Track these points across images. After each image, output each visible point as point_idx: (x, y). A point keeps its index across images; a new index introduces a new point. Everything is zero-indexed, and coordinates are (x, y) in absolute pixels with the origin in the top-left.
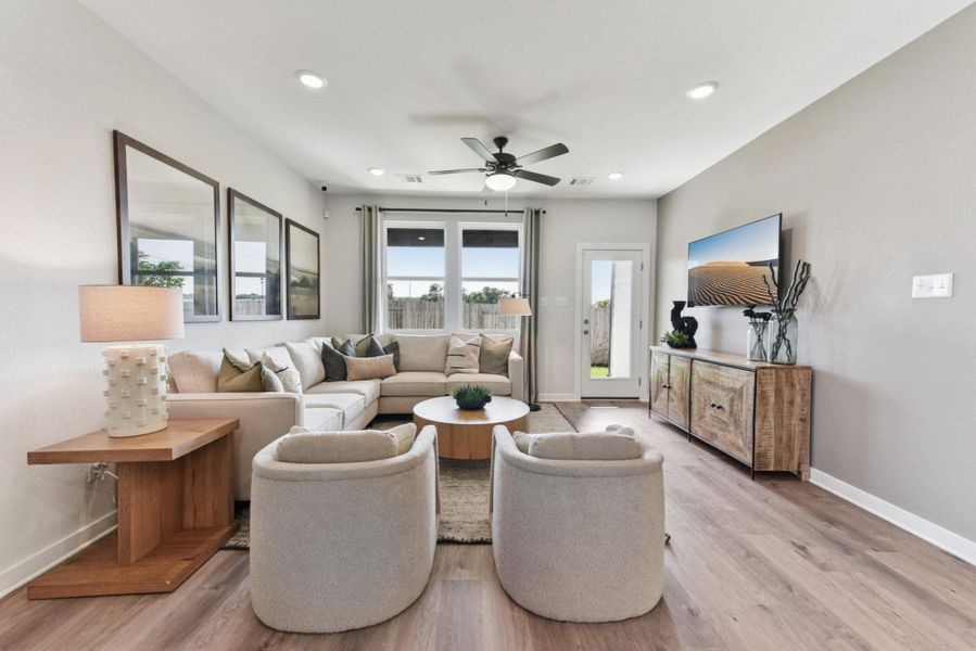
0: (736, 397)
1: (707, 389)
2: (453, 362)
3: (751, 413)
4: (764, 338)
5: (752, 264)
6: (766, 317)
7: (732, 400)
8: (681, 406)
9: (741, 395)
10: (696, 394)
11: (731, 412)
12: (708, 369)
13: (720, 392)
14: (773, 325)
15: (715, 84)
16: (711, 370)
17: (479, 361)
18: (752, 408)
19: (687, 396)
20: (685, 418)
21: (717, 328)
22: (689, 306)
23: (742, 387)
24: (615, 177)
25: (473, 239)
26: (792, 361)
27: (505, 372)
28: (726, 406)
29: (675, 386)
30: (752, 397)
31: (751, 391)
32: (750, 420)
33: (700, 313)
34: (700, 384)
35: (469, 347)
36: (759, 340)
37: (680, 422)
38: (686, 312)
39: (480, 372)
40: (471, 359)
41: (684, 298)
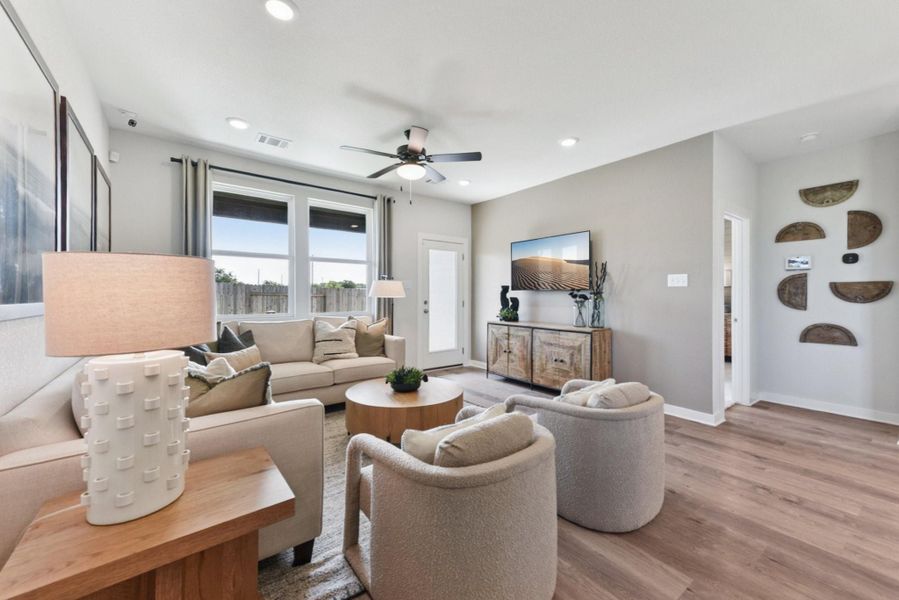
0: (576, 352)
1: (548, 349)
2: (323, 349)
3: (589, 362)
4: (583, 311)
5: (569, 261)
6: (585, 298)
7: (572, 355)
8: (523, 364)
9: (580, 350)
10: (538, 354)
11: (571, 364)
12: (550, 335)
13: (561, 350)
14: (590, 304)
15: (578, 140)
16: (552, 335)
17: (356, 346)
18: (589, 358)
19: (529, 357)
20: (527, 373)
21: (534, 305)
22: (513, 289)
23: (580, 346)
24: (464, 183)
25: (321, 218)
26: (601, 325)
27: (383, 353)
28: (567, 359)
29: (516, 350)
30: (589, 351)
31: (588, 347)
32: (588, 366)
33: (520, 295)
34: (541, 346)
35: (346, 331)
36: (580, 313)
37: (522, 376)
38: (511, 294)
39: (360, 356)
40: (349, 342)
41: (509, 283)
